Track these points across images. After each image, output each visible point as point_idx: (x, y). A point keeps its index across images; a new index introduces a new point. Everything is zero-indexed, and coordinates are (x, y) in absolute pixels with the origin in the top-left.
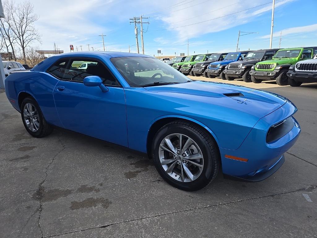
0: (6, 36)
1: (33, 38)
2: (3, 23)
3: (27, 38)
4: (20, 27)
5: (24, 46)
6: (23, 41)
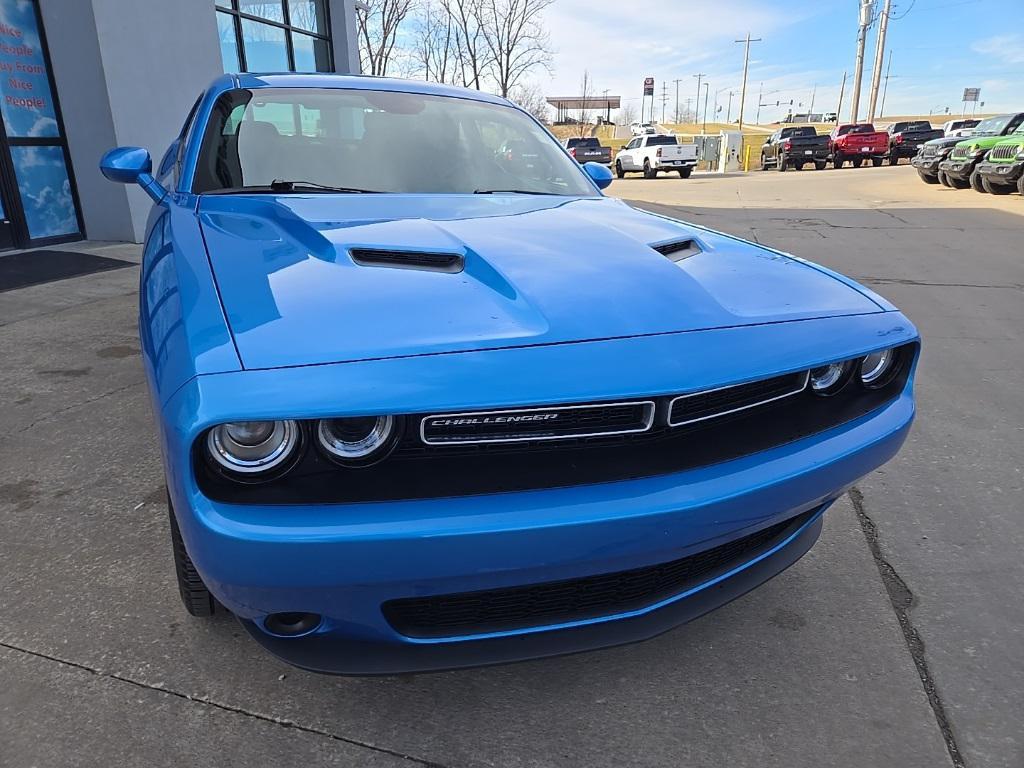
0: (469, 57)
1: (534, 59)
2: (466, 18)
3: (519, 62)
4: (506, 28)
5: (508, 86)
6: (508, 69)
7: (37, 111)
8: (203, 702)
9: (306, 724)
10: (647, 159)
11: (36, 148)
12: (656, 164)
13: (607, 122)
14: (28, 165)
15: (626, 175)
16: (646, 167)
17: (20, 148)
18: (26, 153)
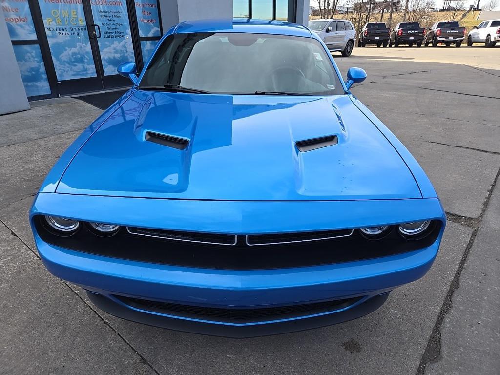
7: (152, 25)
8: (86, 303)
9: (112, 325)
10: (489, 35)
11: (151, 41)
12: (495, 38)
13: (477, 9)
14: (147, 49)
15: (474, 44)
16: (488, 40)
17: (145, 41)
18: (147, 44)
